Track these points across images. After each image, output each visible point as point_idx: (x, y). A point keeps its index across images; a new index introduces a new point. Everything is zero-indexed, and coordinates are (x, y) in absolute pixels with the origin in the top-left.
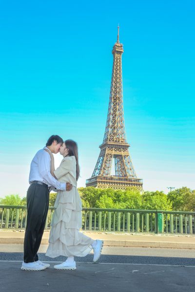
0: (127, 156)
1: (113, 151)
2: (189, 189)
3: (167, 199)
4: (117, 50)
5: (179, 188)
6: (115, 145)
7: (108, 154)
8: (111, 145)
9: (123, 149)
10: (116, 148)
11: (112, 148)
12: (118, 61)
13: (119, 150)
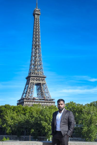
0: (45, 84)
1: (35, 81)
4: (36, 13)
6: (36, 77)
7: (32, 83)
8: (34, 76)
9: (42, 79)
10: (37, 79)
11: (34, 79)
12: (37, 20)
13: (39, 80)
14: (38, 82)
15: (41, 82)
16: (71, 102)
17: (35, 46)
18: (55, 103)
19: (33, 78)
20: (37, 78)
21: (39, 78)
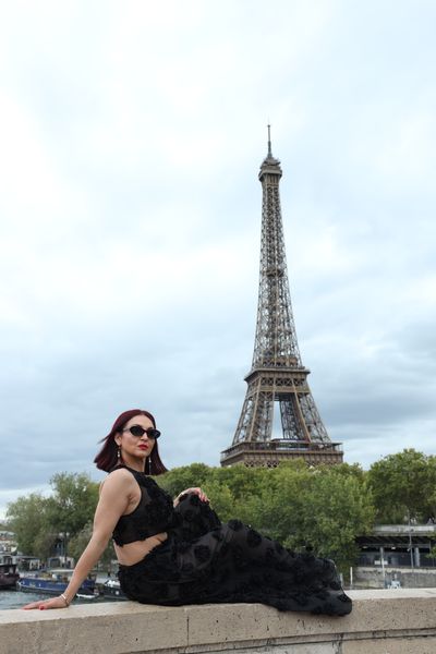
0: (306, 394)
1: (274, 385)
4: (268, 171)
6: (279, 372)
7: (264, 393)
8: (269, 372)
9: (296, 380)
10: (279, 379)
11: (271, 379)
13: (287, 382)
14: (284, 389)
15: (294, 389)
16: (405, 451)
17: (274, 273)
18: (341, 454)
19: (267, 376)
20: (281, 376)
21: (285, 376)
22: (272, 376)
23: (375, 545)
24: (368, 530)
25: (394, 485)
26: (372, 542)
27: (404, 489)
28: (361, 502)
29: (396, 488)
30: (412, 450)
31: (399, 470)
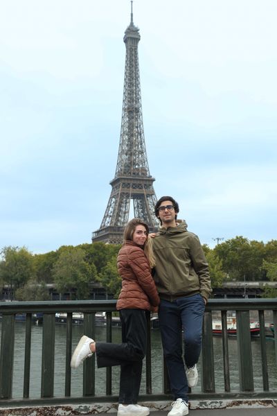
0: (151, 195)
1: (131, 188)
2: (245, 240)
3: (216, 257)
4: (130, 36)
5: (231, 239)
6: (134, 179)
7: (124, 193)
8: (131, 179)
9: (145, 185)
10: (134, 184)
11: (129, 184)
12: (133, 53)
13: (139, 186)
14: (137, 191)
15: (144, 191)
16: (237, 237)
17: (132, 110)
19: (126, 182)
20: (135, 182)
21: (138, 182)
22: (129, 182)
23: (222, 293)
24: (219, 284)
25: (231, 258)
26: (219, 291)
27: (237, 261)
28: (215, 269)
29: (232, 260)
30: (241, 237)
31: (233, 249)
